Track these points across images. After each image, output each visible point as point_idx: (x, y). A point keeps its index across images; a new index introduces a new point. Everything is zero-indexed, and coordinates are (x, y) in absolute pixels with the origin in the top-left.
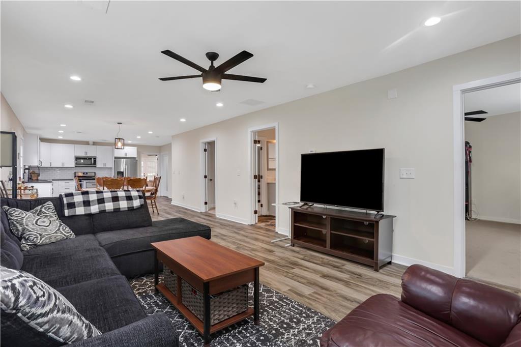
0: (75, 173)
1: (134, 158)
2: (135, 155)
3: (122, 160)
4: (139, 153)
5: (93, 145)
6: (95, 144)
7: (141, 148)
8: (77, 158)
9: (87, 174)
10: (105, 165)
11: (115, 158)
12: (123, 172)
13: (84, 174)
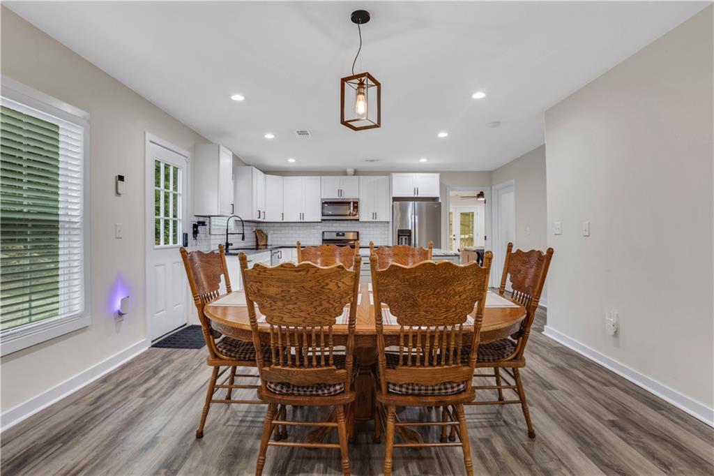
0: (323, 233)
1: (435, 199)
2: (435, 193)
3: (411, 203)
4: (443, 187)
5: (354, 175)
6: (356, 173)
7: (448, 177)
8: (327, 203)
9: (343, 235)
10: (375, 215)
11: (395, 199)
12: (410, 231)
13: (338, 235)
